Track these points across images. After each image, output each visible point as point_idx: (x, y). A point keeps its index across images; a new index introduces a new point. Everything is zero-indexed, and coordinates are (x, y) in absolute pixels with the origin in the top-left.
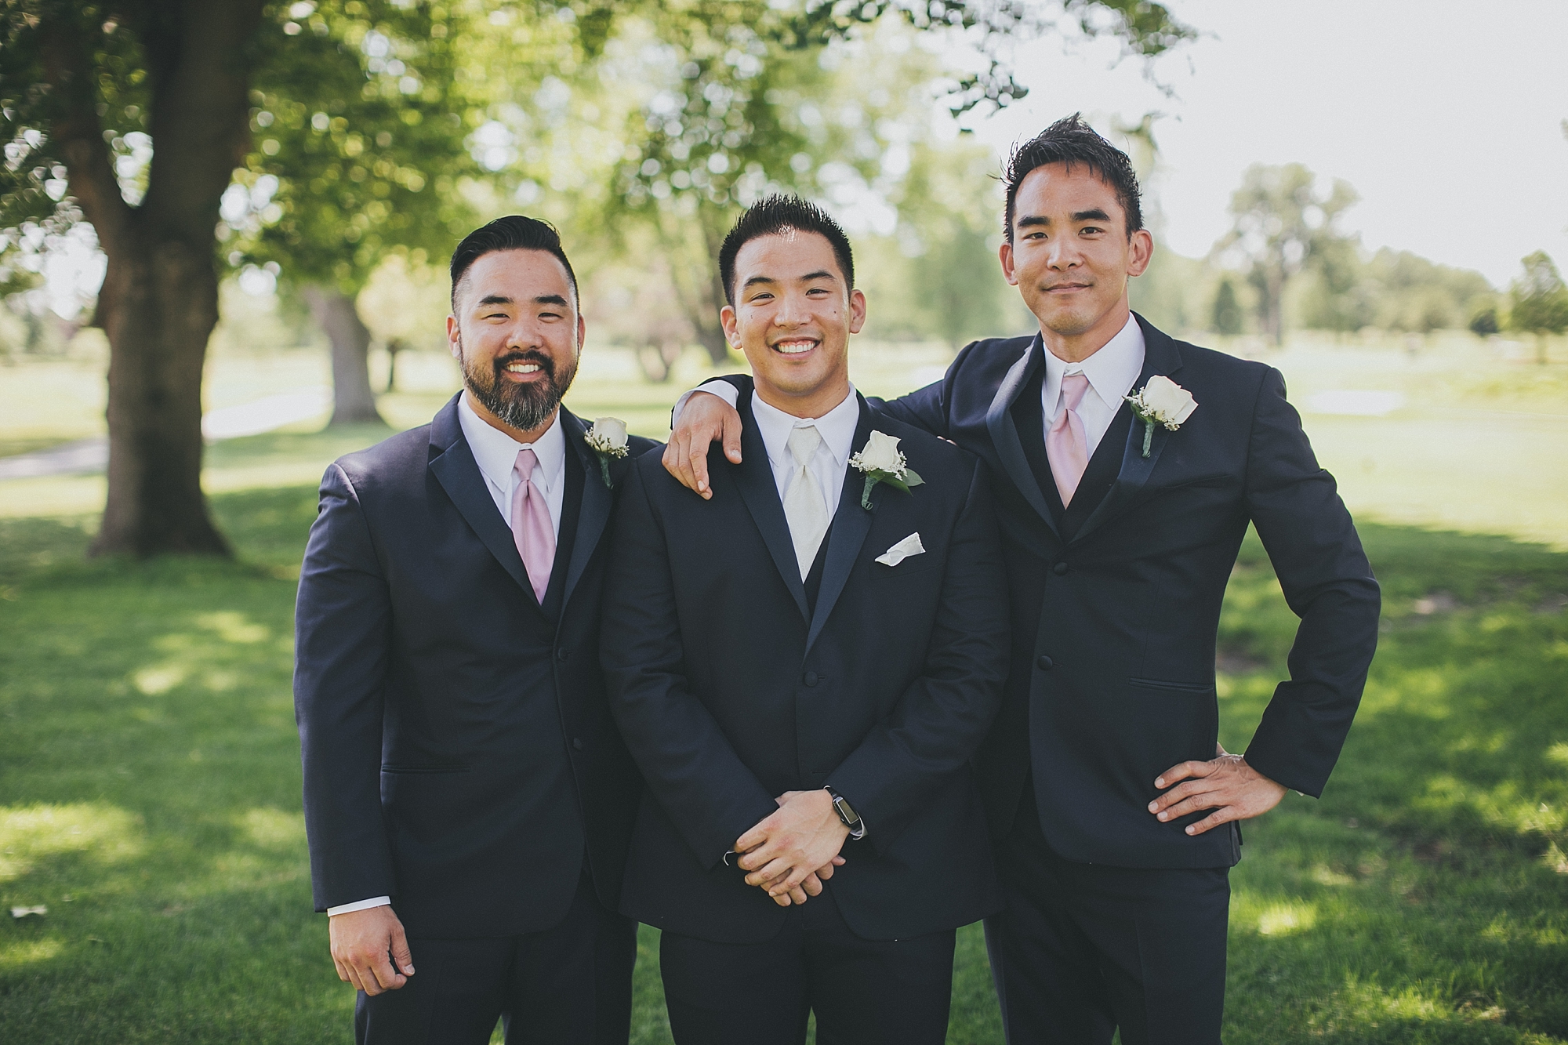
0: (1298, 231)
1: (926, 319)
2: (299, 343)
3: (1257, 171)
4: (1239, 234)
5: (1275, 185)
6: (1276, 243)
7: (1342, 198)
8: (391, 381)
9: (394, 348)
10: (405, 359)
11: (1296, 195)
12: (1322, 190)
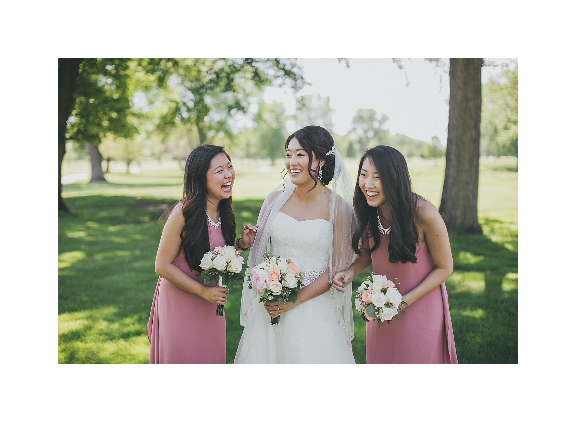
0: (371, 128)
1: (264, 152)
2: (80, 158)
3: (360, 111)
4: (354, 129)
5: (365, 115)
6: (366, 131)
7: (385, 119)
8: (108, 169)
9: (109, 160)
10: (112, 163)
11: (371, 117)
12: (378, 117)
